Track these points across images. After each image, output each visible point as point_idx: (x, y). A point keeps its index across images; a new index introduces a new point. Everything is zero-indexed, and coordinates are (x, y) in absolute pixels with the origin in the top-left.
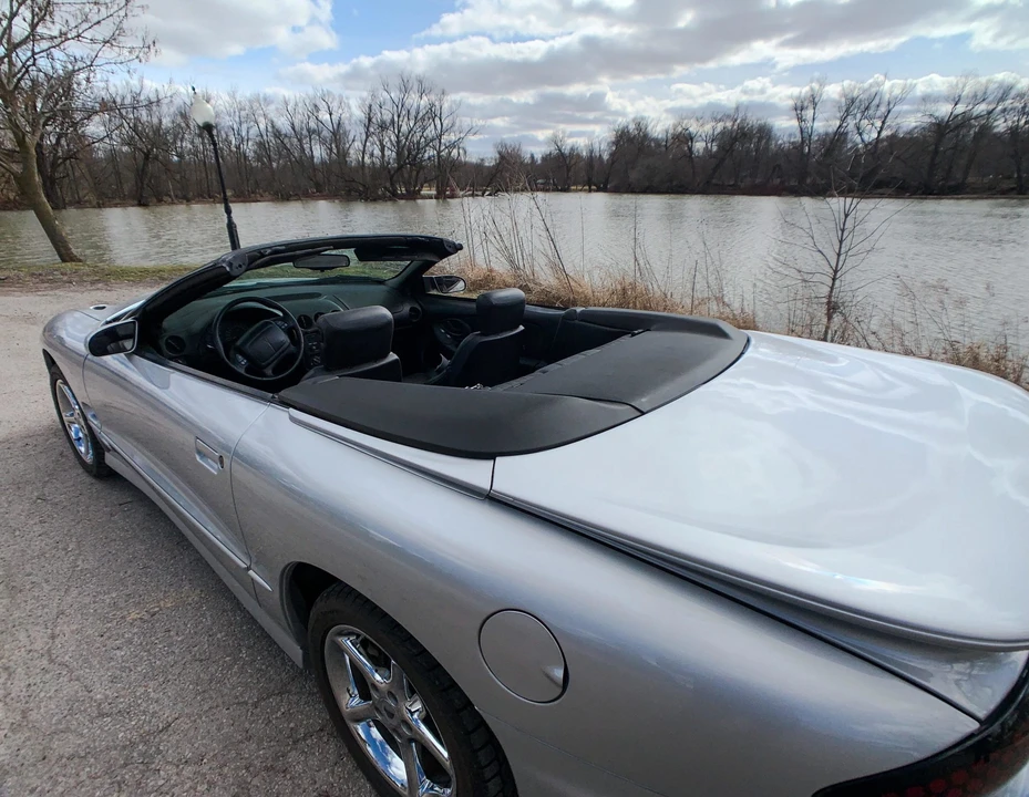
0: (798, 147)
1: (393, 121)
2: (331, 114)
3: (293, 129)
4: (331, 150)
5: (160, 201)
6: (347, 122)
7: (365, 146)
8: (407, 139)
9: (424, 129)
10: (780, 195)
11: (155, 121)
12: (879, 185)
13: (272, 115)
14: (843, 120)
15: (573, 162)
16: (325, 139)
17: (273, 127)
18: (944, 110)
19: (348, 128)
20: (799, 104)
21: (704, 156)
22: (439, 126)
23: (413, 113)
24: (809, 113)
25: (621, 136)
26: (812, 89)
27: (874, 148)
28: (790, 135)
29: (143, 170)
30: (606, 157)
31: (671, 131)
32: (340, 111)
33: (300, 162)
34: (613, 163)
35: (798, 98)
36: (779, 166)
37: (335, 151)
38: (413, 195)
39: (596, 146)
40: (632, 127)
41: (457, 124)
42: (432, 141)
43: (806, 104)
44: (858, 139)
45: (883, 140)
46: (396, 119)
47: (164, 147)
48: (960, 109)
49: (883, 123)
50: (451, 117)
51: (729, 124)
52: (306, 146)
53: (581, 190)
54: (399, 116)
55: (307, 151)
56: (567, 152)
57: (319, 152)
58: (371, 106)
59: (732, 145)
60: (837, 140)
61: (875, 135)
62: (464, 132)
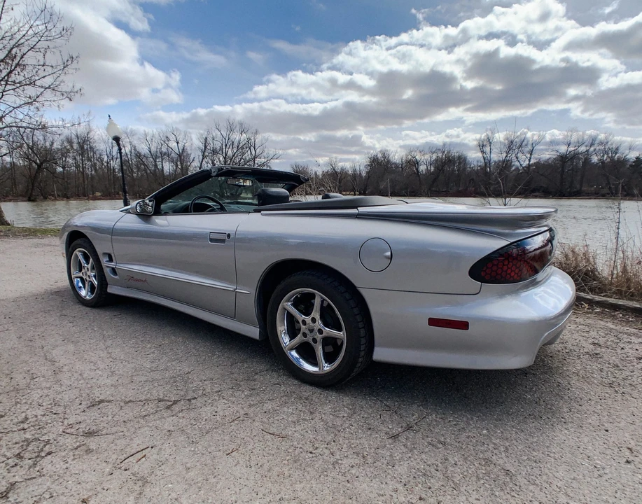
0: (483, 169)
1: (221, 148)
2: (178, 143)
3: (150, 152)
4: (177, 166)
5: (45, 198)
6: (188, 148)
7: (201, 164)
8: (231, 160)
9: (244, 154)
11: (48, 144)
13: (135, 142)
14: (508, 153)
15: (343, 177)
16: (172, 158)
17: (135, 150)
18: (563, 149)
19: (189, 152)
20: (481, 143)
21: (426, 174)
22: (253, 152)
23: (236, 144)
24: (487, 149)
25: (373, 162)
26: (487, 135)
27: (528, 170)
28: (478, 161)
29: (35, 177)
30: (364, 174)
31: (404, 159)
32: (185, 141)
33: (154, 173)
34: (368, 177)
35: (480, 140)
36: (473, 179)
37: (180, 167)
39: (358, 168)
40: (380, 156)
41: (266, 152)
42: (248, 162)
43: (485, 143)
44: (517, 164)
45: (532, 165)
46: (224, 147)
47: (54, 161)
48: (571, 149)
49: (531, 155)
50: (261, 147)
51: (440, 155)
52: (159, 164)
54: (226, 145)
55: (160, 167)
56: (339, 171)
57: (168, 167)
58: (206, 138)
59: (443, 166)
60: (505, 165)
61: (527, 162)
62: (271, 157)
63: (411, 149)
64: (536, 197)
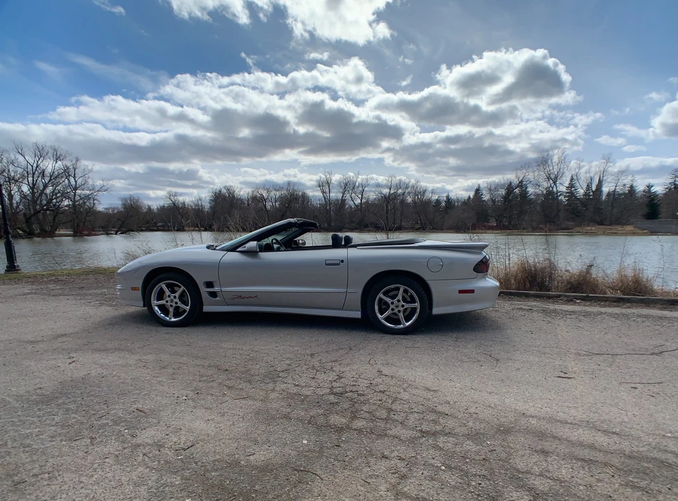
10: (320, 232)
12: (367, 226)
14: (344, 193)
18: (386, 191)
20: (320, 184)
22: (73, 183)
23: (48, 173)
24: (327, 189)
25: (217, 197)
26: (326, 177)
27: (360, 208)
28: (319, 200)
31: (250, 195)
34: (214, 213)
36: (316, 216)
38: (51, 234)
39: (199, 204)
41: (90, 183)
43: (323, 184)
44: (352, 203)
45: (363, 204)
48: (392, 191)
49: (362, 195)
50: (84, 178)
51: (285, 192)
53: (193, 231)
56: (180, 205)
59: (289, 204)
61: (359, 201)
62: (97, 189)
63: (257, 186)
64: (369, 231)
